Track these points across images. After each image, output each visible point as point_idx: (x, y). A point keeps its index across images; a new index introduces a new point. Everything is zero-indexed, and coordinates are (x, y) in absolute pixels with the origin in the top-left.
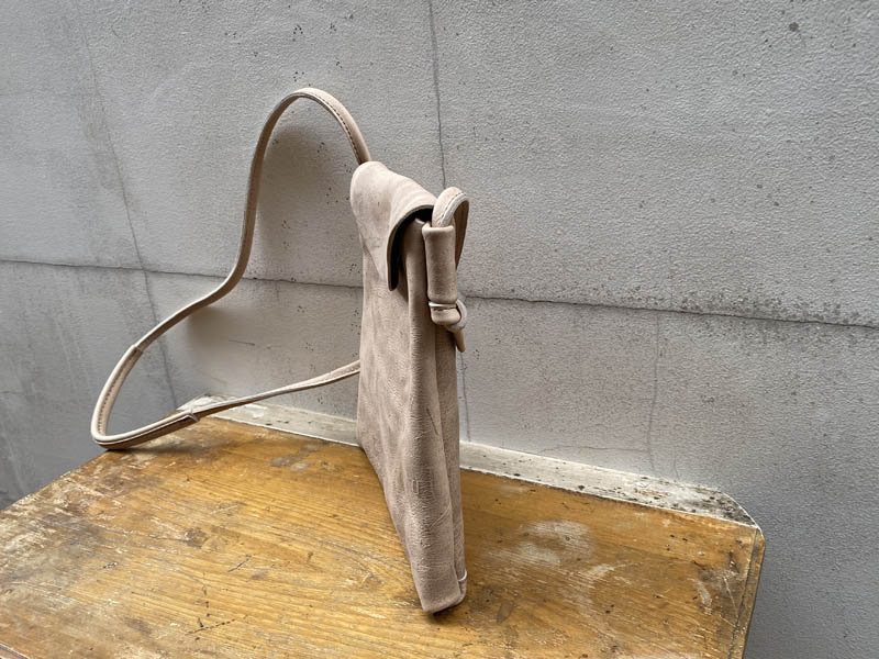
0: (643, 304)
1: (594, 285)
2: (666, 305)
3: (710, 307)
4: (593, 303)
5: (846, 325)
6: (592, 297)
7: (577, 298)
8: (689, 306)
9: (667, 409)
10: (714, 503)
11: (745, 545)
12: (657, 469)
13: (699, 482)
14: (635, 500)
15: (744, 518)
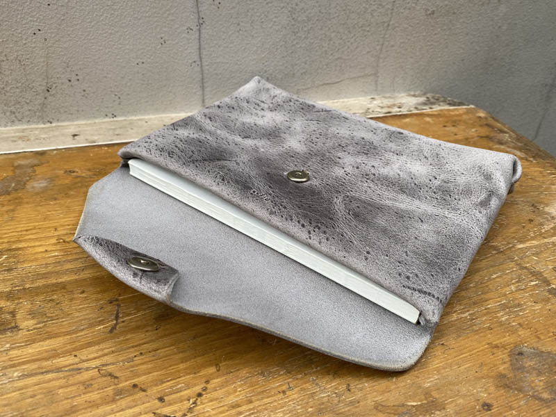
9: (397, 29)
10: (432, 100)
11: (486, 118)
12: (379, 88)
13: (409, 90)
14: (389, 113)
15: (460, 104)
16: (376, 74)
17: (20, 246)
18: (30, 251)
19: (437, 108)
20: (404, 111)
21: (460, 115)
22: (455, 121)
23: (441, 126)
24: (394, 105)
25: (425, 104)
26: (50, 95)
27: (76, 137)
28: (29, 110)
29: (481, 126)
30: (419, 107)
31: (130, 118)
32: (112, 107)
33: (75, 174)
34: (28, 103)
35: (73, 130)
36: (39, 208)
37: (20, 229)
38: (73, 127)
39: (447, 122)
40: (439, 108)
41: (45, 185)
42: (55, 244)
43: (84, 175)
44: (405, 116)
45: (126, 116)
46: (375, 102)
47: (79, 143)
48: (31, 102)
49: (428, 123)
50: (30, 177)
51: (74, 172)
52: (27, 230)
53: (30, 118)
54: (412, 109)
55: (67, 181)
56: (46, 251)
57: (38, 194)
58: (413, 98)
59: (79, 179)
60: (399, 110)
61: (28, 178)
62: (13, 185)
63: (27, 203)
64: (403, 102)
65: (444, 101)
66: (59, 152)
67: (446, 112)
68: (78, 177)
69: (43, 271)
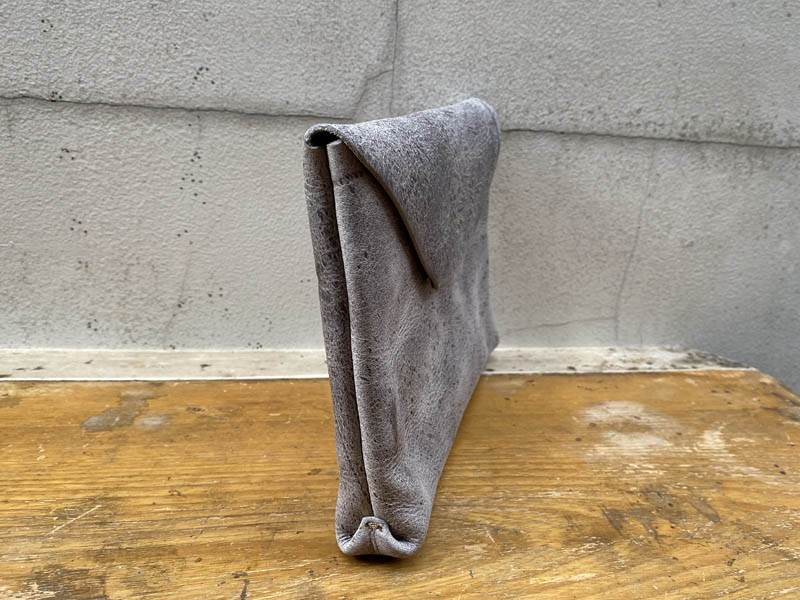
0: (640, 132)
1: (590, 107)
3: (708, 134)
4: (585, 131)
6: (585, 123)
7: (566, 124)
9: (644, 262)
10: (697, 358)
11: (773, 386)
12: (621, 337)
13: (663, 343)
14: (635, 369)
15: (736, 365)
16: (615, 318)
17: (120, 494)
18: (133, 502)
19: (702, 368)
20: (656, 368)
21: (736, 379)
22: (728, 386)
23: (709, 390)
24: (642, 360)
25: (685, 361)
26: (182, 312)
27: (206, 368)
28: (150, 329)
29: (766, 394)
30: (678, 365)
31: (281, 350)
32: (259, 334)
33: (200, 412)
34: (150, 320)
35: (201, 359)
36: (148, 450)
37: (121, 474)
38: (203, 355)
39: (717, 387)
40: (706, 368)
41: (159, 422)
42: (166, 497)
43: (212, 414)
44: (657, 375)
45: (275, 347)
46: (615, 354)
47: (209, 375)
48: (155, 318)
49: (690, 386)
50: (140, 411)
51: (199, 410)
52: (130, 477)
53: (149, 339)
54: (667, 366)
55: (188, 421)
56: (154, 504)
57: (149, 433)
58: (669, 353)
59: (205, 420)
60: (648, 366)
61: (137, 413)
62: (117, 419)
63: (134, 443)
64: (655, 356)
65: (714, 360)
66: (181, 384)
67: (716, 374)
68: (203, 417)
69: (148, 529)
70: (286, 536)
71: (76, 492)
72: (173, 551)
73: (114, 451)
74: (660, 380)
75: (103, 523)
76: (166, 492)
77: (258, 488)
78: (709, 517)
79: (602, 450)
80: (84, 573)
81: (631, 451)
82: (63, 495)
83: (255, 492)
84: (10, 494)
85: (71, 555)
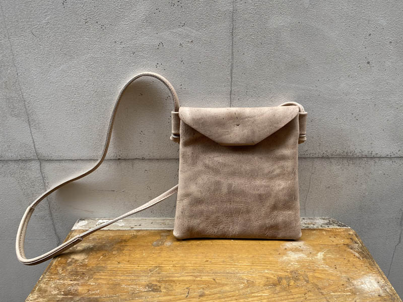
2: (317, 156)
3: (332, 155)
5: (374, 157)
8: (324, 155)
9: (313, 192)
10: (331, 222)
11: (352, 235)
12: (307, 214)
13: (323, 216)
14: (308, 227)
15: (344, 226)
16: (304, 209)
17: (162, 265)
18: (165, 268)
20: (315, 227)
21: (340, 232)
22: (335, 235)
23: (329, 236)
24: (312, 223)
25: (326, 224)
29: (348, 238)
30: (323, 226)
36: (168, 253)
37: (162, 260)
39: (332, 235)
40: (332, 227)
41: (170, 244)
44: (314, 230)
46: (304, 221)
49: (323, 234)
52: (164, 261)
54: (319, 226)
55: (177, 244)
56: (170, 269)
57: (168, 247)
58: (323, 220)
60: (313, 226)
61: (165, 241)
62: (160, 243)
63: (164, 250)
64: (317, 222)
65: (337, 224)
67: (334, 230)
69: (168, 275)
70: (198, 279)
71: (153, 264)
72: (174, 281)
73: (160, 253)
74: (314, 232)
75: (159, 273)
76: (172, 265)
77: (193, 265)
78: (306, 281)
79: (285, 258)
80: (156, 285)
81: (293, 258)
82: (150, 265)
83: (192, 266)
84: (139, 264)
85: (153, 281)
